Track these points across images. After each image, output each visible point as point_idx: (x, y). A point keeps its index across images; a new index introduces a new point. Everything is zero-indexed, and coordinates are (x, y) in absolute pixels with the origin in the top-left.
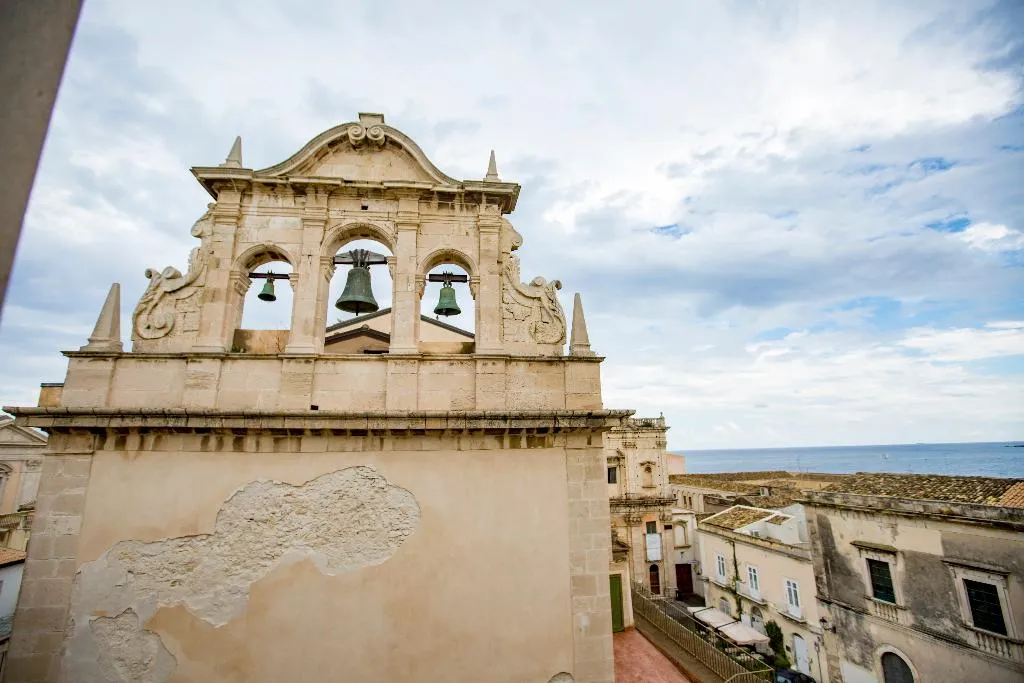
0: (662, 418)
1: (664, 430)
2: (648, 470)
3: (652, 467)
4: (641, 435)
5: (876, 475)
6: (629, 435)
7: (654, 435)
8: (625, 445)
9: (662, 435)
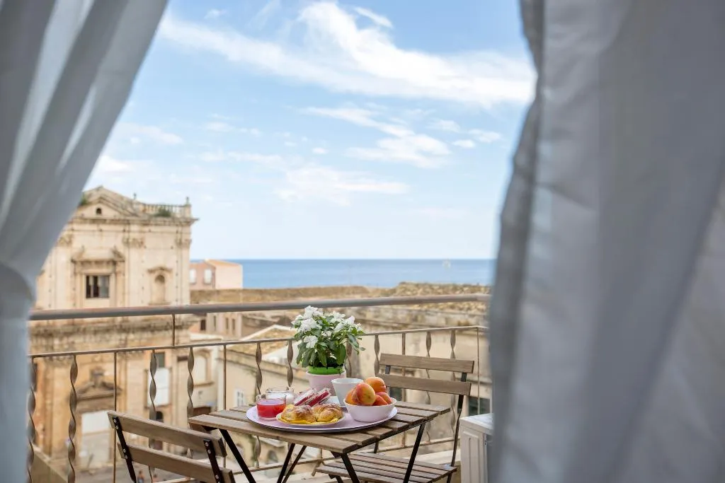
0: (187, 206)
1: (189, 222)
2: (161, 279)
3: (167, 276)
4: (153, 229)
5: (417, 285)
6: (134, 228)
7: (174, 229)
8: (127, 243)
9: (185, 230)
